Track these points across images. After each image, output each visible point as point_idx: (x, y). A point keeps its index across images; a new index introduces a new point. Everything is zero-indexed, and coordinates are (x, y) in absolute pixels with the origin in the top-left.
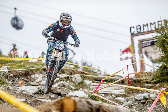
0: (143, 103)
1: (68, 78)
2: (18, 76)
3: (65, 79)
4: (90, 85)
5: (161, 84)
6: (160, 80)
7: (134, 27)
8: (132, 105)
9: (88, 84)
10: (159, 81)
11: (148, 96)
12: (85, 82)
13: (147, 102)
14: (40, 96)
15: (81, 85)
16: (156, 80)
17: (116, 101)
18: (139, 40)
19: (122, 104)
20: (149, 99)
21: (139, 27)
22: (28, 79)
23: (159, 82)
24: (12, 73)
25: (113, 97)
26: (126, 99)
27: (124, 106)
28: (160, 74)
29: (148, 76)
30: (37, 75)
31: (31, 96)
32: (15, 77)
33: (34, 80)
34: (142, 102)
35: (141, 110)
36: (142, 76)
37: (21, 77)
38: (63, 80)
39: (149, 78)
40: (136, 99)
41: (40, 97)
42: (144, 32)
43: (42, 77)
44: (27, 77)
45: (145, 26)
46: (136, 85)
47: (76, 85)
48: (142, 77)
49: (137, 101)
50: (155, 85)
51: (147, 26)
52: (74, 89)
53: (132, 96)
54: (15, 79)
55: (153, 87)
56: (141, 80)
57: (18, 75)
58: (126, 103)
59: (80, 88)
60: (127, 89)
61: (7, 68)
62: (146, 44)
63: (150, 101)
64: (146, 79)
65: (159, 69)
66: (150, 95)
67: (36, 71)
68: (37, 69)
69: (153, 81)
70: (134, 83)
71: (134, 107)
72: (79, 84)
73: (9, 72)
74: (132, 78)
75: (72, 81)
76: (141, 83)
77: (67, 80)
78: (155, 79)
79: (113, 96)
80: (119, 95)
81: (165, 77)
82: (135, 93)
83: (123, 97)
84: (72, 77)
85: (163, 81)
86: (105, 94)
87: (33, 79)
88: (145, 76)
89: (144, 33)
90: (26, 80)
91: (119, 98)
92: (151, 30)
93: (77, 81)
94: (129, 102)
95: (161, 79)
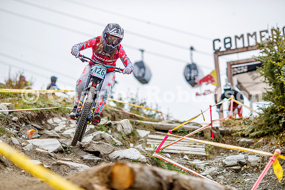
0: (237, 171)
1: (110, 125)
2: (25, 120)
3: (105, 127)
4: (146, 137)
5: (266, 138)
6: (266, 133)
7: (220, 41)
8: (218, 173)
9: (143, 136)
10: (263, 133)
11: (245, 158)
12: (138, 133)
13: (243, 169)
14: (65, 156)
15: (131, 138)
16: (259, 132)
17: (191, 166)
18: (227, 63)
19: (201, 171)
20: (246, 164)
21: (228, 40)
22: (42, 125)
23: (263, 135)
24: (15, 115)
25: (185, 159)
26: (207, 163)
27: (205, 176)
28: (266, 121)
29: (245, 124)
30: (56, 120)
31: (51, 156)
32: (20, 121)
33: (53, 128)
34: (235, 170)
35: (233, 182)
36: (235, 125)
37: (30, 123)
38: (101, 129)
39: (247, 128)
40: (225, 164)
41: (65, 159)
42: (237, 48)
43: (65, 122)
44: (41, 122)
45: (239, 38)
46: (224, 140)
47: (123, 138)
48: (234, 127)
49: (226, 167)
50: (256, 140)
51: (241, 39)
52: (119, 144)
53: (218, 159)
54: (21, 125)
55: (253, 143)
56: (232, 132)
57: (26, 118)
58: (208, 171)
59: (129, 143)
60: (209, 147)
61: (7, 106)
62: (239, 68)
63: (248, 167)
64: (241, 131)
65: (263, 113)
66: (247, 158)
67: (56, 113)
68: (57, 109)
69: (253, 134)
70: (221, 136)
71: (221, 177)
72: (128, 136)
73: (10, 113)
74: (217, 128)
75: (116, 130)
76: (232, 136)
77: (109, 129)
78: (257, 131)
79: (186, 157)
80: (196, 155)
81: (274, 127)
82: (222, 154)
83: (201, 160)
84: (116, 125)
85: (269, 134)
86: (172, 153)
87: (50, 125)
88: (240, 124)
89: (237, 51)
90: (39, 127)
91: (196, 162)
92: (249, 46)
93: (125, 130)
94: (213, 169)
95: (267, 130)
